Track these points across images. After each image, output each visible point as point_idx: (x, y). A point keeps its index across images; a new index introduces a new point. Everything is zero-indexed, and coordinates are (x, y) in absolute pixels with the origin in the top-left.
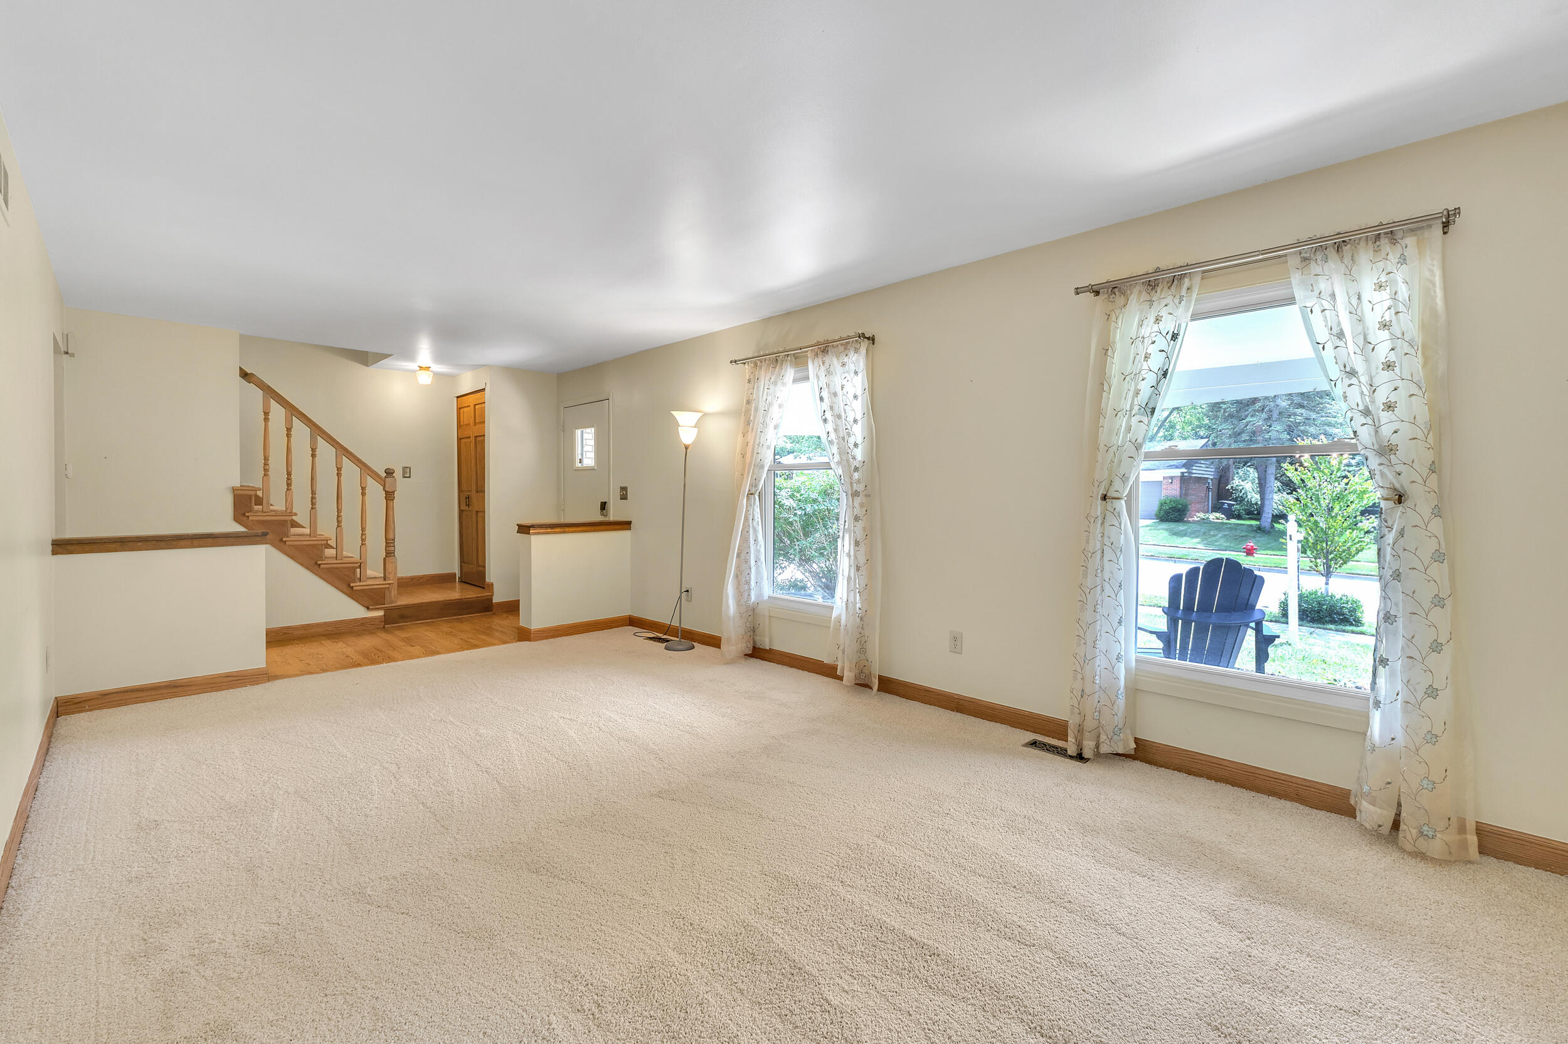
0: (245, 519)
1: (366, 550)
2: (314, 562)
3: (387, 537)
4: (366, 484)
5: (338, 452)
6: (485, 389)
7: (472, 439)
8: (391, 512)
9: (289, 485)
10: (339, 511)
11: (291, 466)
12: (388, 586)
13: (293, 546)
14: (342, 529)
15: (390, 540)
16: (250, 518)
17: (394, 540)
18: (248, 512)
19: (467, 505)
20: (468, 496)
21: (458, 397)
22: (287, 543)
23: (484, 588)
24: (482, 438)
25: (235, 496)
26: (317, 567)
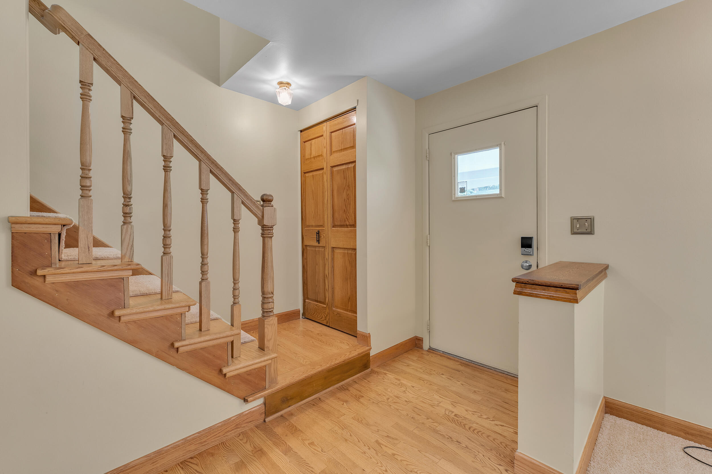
0: (37, 282)
1: (240, 311)
2: (168, 344)
3: (266, 290)
4: (240, 215)
5: (204, 166)
6: (355, 108)
7: (327, 170)
8: (270, 254)
9: (127, 215)
10: (204, 256)
11: (130, 182)
12: (270, 362)
13: (135, 322)
14: (209, 283)
15: (270, 294)
16: (49, 279)
17: (272, 293)
18: (44, 267)
19: (317, 241)
20: (319, 231)
21: (301, 131)
22: (122, 319)
23: (356, 337)
24: (352, 165)
25: (14, 236)
26: (173, 352)
